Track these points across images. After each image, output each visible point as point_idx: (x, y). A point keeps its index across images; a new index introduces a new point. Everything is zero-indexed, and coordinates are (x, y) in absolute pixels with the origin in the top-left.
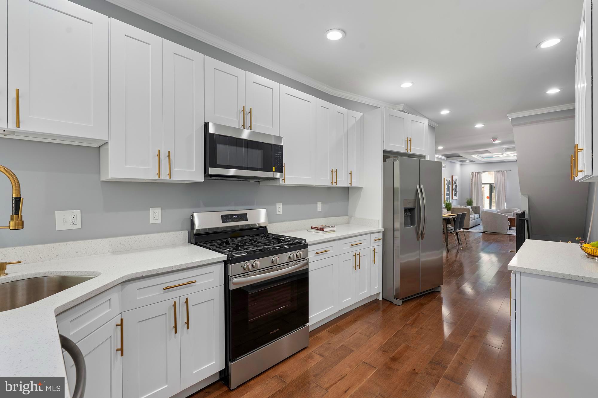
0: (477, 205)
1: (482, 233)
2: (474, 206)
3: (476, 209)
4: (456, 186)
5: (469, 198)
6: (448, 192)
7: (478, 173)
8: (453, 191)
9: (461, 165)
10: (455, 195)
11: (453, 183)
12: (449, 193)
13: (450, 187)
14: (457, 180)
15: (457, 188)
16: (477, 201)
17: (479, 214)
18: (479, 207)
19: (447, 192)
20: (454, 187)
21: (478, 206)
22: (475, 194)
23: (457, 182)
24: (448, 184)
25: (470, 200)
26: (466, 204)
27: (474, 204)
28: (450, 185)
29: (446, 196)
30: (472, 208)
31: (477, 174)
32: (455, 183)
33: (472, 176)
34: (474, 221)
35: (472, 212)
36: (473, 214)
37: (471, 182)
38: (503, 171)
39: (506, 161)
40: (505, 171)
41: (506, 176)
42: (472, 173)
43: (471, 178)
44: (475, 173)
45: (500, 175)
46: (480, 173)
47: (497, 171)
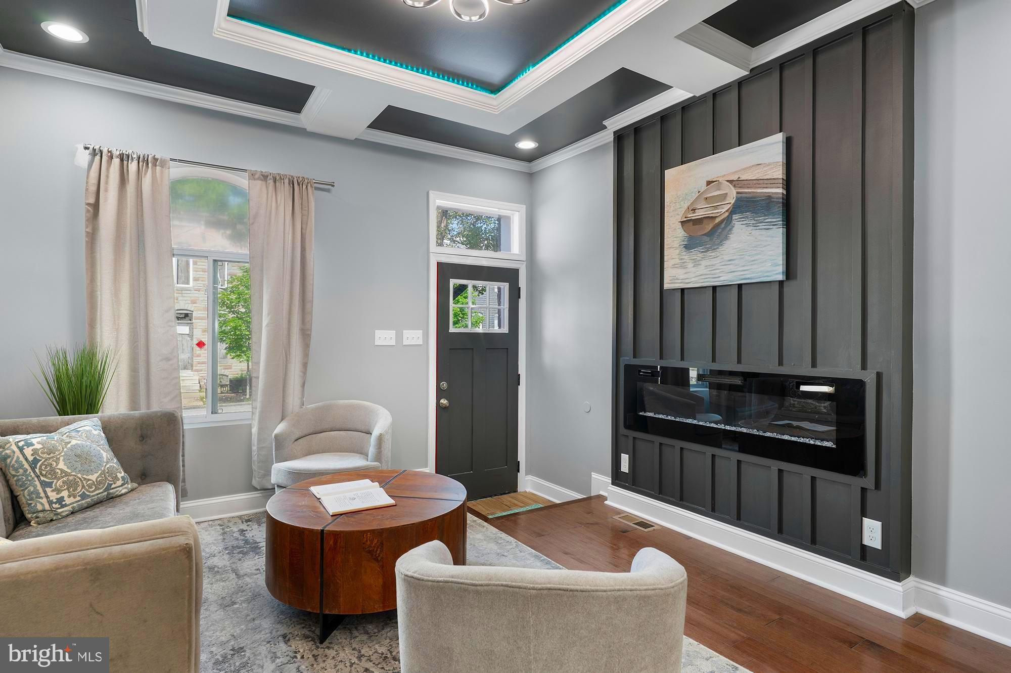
2: (130, 417)
3: (143, 438)
7: (144, 161)
17: (171, 479)
18: (173, 421)
30: (111, 438)
35: (118, 474)
36: (124, 491)
37: (87, 220)
38: (299, 184)
39: (308, 129)
40: (309, 185)
41: (313, 214)
42: (94, 153)
43: (87, 190)
44: (122, 160)
45: (282, 204)
46: (155, 165)
47: (265, 177)
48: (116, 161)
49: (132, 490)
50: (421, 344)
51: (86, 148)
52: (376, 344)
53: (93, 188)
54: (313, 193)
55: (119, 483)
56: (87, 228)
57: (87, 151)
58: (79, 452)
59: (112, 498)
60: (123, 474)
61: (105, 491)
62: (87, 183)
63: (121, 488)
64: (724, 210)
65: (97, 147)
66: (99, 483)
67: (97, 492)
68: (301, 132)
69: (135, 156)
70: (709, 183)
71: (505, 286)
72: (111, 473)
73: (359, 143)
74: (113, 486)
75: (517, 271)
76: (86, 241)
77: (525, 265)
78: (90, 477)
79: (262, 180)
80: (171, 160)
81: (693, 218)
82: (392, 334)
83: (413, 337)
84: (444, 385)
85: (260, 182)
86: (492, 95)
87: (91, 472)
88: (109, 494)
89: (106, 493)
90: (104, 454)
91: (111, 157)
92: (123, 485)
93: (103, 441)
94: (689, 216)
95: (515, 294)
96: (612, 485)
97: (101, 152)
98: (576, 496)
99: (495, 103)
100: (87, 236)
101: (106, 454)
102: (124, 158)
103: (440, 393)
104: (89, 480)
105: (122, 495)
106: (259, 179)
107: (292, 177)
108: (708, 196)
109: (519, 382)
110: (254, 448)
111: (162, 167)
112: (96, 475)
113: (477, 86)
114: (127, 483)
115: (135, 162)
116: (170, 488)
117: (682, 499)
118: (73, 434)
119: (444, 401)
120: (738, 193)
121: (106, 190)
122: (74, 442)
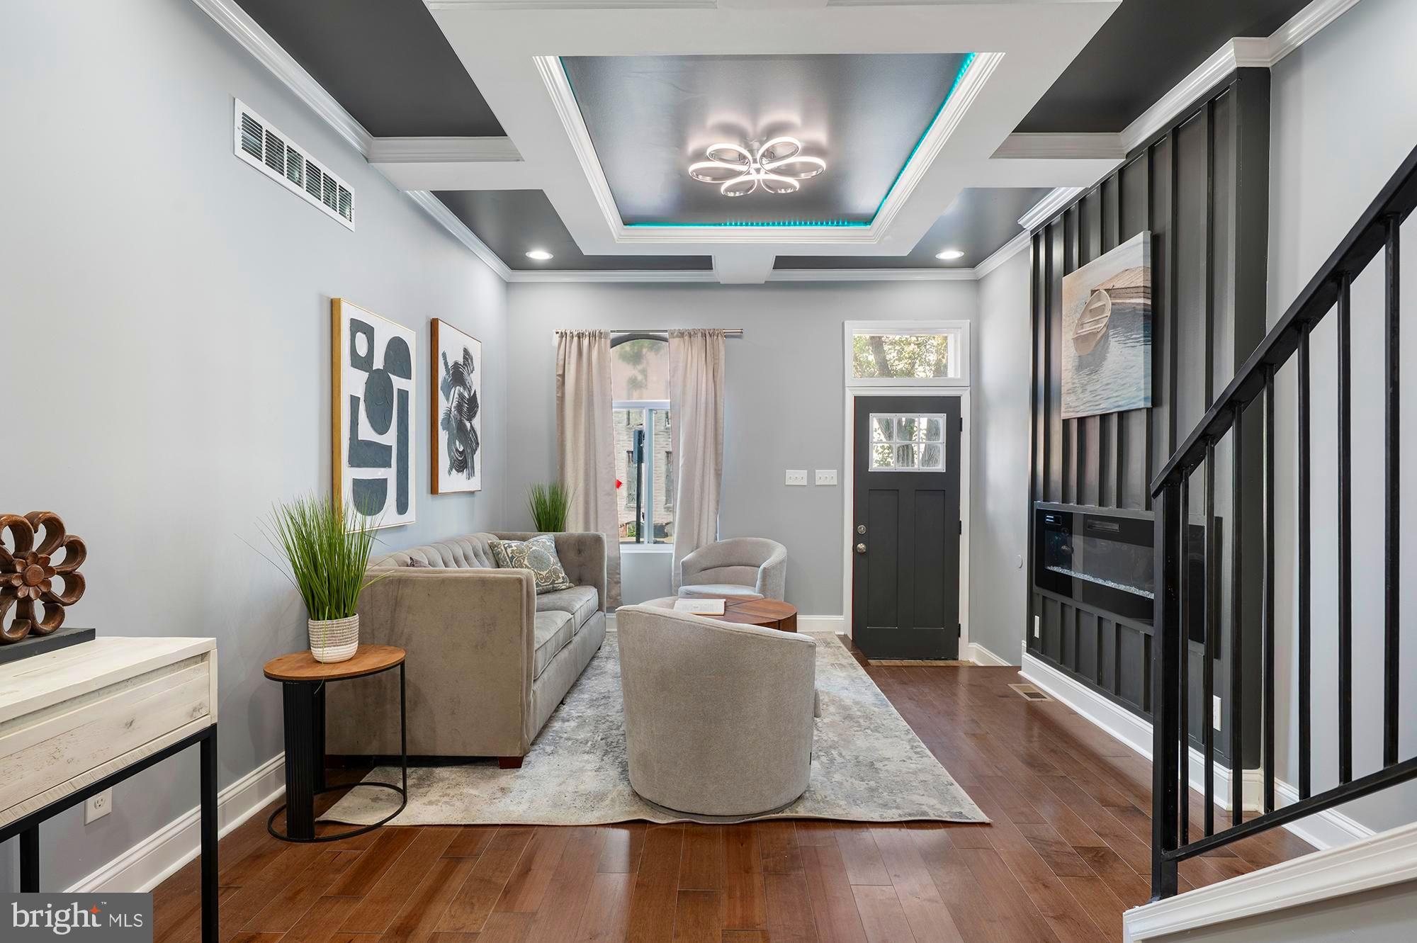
0: (587, 526)
1: (623, 834)
2: (572, 535)
3: (580, 551)
4: (469, 406)
5: (544, 481)
6: (381, 428)
7: (592, 335)
8: (443, 436)
9: (508, 286)
10: (462, 464)
11: (442, 373)
12: (390, 439)
13: (404, 395)
14: (477, 363)
15: (476, 422)
16: (587, 503)
17: (597, 584)
18: (598, 540)
19: (366, 432)
20: (445, 405)
21: (592, 532)
22: (575, 460)
23: (475, 379)
24: (378, 363)
25: (553, 501)
26: (533, 523)
27: (574, 526)
28: (398, 383)
29: (354, 462)
30: (560, 549)
31: (586, 342)
32: (458, 376)
33: (561, 357)
34: (565, 654)
35: (560, 574)
36: (563, 587)
37: (557, 388)
38: (711, 336)
39: (721, 283)
40: (720, 335)
41: (722, 363)
42: (562, 337)
43: (557, 364)
44: (579, 337)
45: (696, 356)
46: (600, 338)
47: (681, 334)
48: (576, 339)
49: (569, 588)
50: (836, 484)
51: (557, 333)
52: (786, 484)
53: (561, 363)
54: (724, 342)
55: (561, 580)
56: (557, 393)
57: (558, 335)
58: (536, 555)
59: (556, 590)
60: (563, 575)
61: (550, 584)
62: (557, 359)
63: (561, 585)
64: (1103, 325)
65: (563, 331)
66: (548, 578)
67: (546, 584)
68: (715, 286)
69: (587, 333)
70: (1093, 292)
71: (941, 419)
72: (555, 572)
73: (769, 285)
74: (556, 582)
75: (958, 399)
76: (557, 404)
77: (968, 392)
78: (541, 573)
79: (680, 337)
80: (612, 331)
81: (1082, 334)
82: (804, 473)
83: (826, 476)
84: (862, 529)
85: (678, 339)
86: (868, 227)
87: (541, 569)
88: (553, 587)
89: (551, 586)
90: (552, 559)
91: (572, 337)
92: (563, 582)
93: (553, 550)
94: (1079, 332)
95: (954, 427)
96: (1027, 652)
97: (566, 334)
98: (1000, 662)
99: (870, 234)
100: (557, 400)
101: (553, 559)
102: (580, 336)
103: (857, 538)
104: (541, 574)
105: (562, 590)
106: (677, 336)
107: (705, 330)
108: (1092, 308)
109: (960, 530)
110: (673, 574)
111: (605, 338)
112: (546, 572)
113: (848, 222)
114: (566, 582)
115: (588, 338)
116: (594, 590)
117: (1077, 670)
118: (535, 543)
119: (861, 546)
120: (1113, 304)
121: (569, 363)
122: (534, 548)
